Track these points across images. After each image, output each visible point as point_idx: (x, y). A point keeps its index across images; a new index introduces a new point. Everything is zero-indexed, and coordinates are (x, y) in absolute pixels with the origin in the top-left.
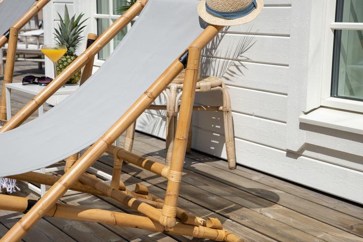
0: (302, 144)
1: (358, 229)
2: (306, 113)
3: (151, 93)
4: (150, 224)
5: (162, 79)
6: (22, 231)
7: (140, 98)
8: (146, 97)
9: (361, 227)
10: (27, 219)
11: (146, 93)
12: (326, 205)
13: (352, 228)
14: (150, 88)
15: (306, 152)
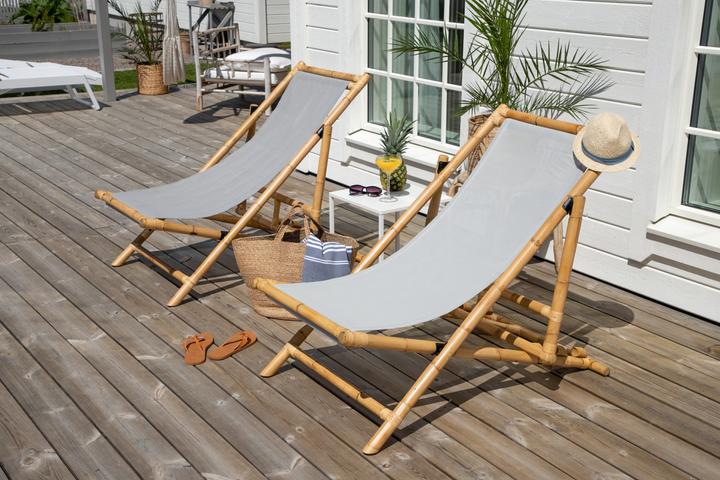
0: (649, 255)
1: (716, 351)
2: (654, 223)
3: (538, 241)
4: (527, 358)
5: (547, 227)
6: (437, 372)
7: (527, 246)
8: (532, 245)
9: (717, 349)
10: (440, 360)
11: (532, 240)
12: (676, 321)
13: (709, 350)
14: (536, 235)
15: (652, 263)
